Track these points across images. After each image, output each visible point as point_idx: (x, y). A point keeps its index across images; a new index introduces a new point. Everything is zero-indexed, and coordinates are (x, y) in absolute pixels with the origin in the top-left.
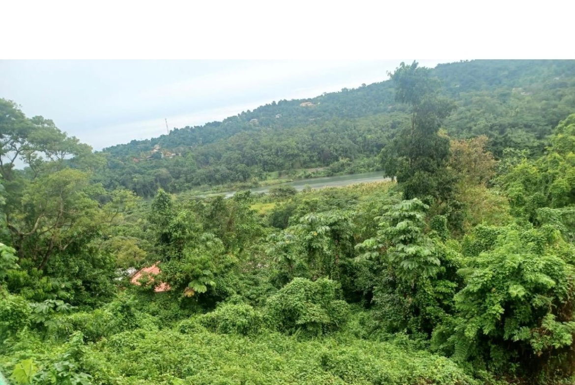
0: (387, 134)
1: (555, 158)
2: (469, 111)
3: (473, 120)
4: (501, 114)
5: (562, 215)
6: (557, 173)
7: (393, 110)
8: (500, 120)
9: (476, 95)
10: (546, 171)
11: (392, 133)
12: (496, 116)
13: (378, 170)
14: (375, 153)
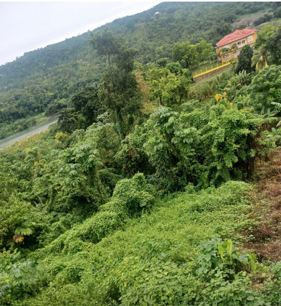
0: (14, 105)
1: (155, 83)
2: (60, 78)
3: (65, 83)
4: (79, 76)
5: (194, 104)
6: (160, 90)
7: (9, 89)
8: (80, 80)
9: (59, 68)
10: (153, 91)
11: (18, 103)
12: (77, 78)
13: (21, 130)
14: (13, 120)
